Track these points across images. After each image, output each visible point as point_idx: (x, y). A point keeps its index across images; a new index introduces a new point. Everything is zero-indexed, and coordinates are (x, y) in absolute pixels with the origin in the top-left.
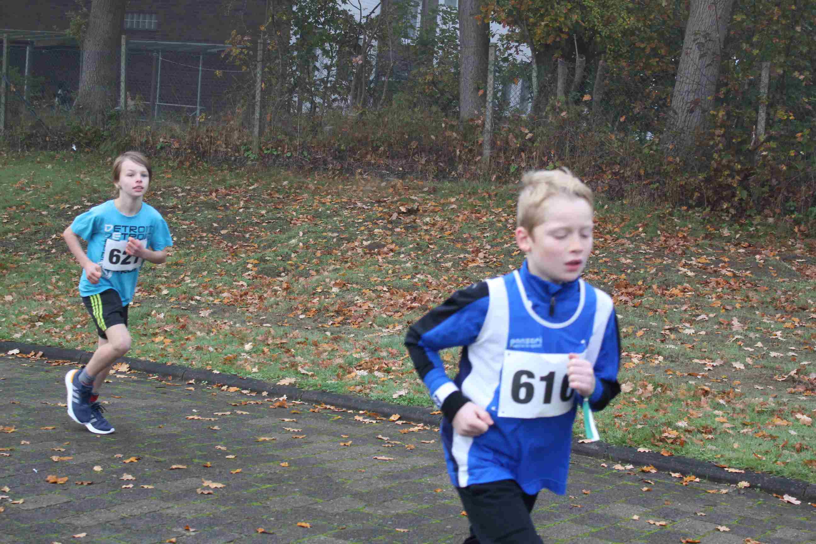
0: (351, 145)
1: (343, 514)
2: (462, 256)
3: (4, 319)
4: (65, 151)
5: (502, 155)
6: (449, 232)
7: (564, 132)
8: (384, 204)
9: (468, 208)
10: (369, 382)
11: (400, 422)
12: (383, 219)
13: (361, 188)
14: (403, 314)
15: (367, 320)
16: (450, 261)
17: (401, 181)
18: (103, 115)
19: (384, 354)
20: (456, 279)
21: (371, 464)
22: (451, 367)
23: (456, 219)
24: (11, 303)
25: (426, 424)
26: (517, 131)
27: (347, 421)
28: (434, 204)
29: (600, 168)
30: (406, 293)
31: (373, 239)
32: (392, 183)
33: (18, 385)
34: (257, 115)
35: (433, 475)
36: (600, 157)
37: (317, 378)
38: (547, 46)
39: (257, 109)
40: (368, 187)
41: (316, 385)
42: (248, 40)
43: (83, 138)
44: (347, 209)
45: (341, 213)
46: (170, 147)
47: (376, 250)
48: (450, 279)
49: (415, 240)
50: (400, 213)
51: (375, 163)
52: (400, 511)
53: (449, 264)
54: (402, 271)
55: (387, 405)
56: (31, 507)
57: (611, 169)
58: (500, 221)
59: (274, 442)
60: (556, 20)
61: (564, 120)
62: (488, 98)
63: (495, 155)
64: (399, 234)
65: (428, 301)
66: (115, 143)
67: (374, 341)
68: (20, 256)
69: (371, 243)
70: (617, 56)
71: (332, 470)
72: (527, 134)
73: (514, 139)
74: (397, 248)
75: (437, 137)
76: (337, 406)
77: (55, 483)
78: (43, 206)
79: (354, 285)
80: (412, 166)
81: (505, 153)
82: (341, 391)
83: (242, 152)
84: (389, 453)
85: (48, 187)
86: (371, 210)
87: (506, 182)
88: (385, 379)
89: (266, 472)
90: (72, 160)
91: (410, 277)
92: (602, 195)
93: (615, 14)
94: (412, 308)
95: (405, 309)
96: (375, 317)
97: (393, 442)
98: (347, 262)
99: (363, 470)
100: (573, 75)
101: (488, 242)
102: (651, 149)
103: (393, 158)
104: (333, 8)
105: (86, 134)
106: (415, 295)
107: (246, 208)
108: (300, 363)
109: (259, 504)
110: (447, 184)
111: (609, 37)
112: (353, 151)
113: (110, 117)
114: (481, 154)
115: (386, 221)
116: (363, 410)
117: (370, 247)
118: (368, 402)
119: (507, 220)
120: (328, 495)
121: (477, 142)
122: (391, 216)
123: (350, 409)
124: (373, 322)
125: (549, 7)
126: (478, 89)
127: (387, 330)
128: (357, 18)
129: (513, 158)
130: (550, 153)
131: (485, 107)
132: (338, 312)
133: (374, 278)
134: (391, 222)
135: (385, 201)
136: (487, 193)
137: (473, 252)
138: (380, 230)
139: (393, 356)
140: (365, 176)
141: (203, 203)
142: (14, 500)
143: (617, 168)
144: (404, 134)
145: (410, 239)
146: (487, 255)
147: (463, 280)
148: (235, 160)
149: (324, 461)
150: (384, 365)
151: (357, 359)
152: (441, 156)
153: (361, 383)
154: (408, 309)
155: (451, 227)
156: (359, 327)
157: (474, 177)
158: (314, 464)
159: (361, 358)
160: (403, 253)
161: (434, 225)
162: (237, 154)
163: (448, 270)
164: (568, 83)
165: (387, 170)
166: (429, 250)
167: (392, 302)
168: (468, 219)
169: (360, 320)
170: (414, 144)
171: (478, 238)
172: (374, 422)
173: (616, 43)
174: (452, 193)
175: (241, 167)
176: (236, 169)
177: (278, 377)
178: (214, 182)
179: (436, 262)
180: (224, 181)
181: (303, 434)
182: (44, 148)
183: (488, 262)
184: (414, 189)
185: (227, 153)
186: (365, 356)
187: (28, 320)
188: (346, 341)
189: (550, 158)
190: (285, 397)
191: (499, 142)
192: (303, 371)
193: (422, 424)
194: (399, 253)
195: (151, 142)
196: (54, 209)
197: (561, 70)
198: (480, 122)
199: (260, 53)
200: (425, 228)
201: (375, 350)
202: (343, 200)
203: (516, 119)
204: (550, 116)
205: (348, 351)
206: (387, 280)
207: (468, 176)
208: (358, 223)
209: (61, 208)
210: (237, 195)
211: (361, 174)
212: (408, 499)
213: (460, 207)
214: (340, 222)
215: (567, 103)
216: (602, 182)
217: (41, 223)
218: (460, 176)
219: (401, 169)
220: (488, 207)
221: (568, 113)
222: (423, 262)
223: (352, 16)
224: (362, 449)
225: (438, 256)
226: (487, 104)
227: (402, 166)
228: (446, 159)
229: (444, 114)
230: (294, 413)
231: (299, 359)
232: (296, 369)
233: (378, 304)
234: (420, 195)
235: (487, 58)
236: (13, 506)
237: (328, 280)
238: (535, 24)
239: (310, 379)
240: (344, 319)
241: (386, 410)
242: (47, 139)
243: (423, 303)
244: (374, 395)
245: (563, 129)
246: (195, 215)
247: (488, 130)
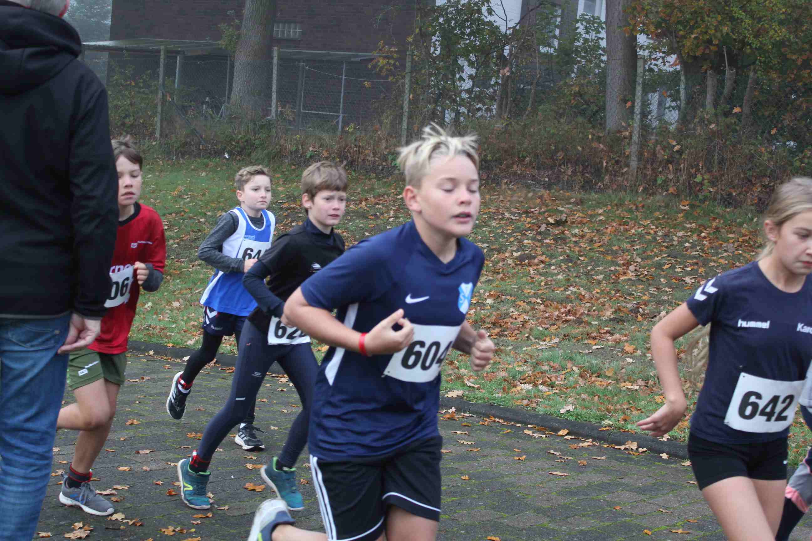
0: (497, 156)
1: (529, 529)
2: (613, 268)
3: (174, 325)
4: (218, 160)
5: (649, 166)
6: (598, 244)
7: (713, 144)
8: (531, 214)
9: (616, 219)
10: (535, 396)
11: (569, 437)
12: (532, 230)
13: (509, 198)
14: (559, 327)
15: (523, 332)
16: (602, 274)
17: (548, 192)
18: (255, 124)
19: (546, 368)
20: (609, 293)
21: (547, 479)
22: (613, 382)
23: (605, 231)
24: (178, 309)
25: (594, 440)
26: (665, 143)
27: (517, 435)
28: (581, 215)
29: (750, 181)
30: (559, 306)
31: (523, 250)
32: (539, 194)
33: (199, 391)
34: (405, 125)
35: (609, 492)
36: (750, 170)
37: (484, 392)
38: (695, 58)
39: (405, 119)
40: (515, 198)
41: (484, 398)
42: (395, 52)
43: (235, 146)
44: (495, 219)
45: (490, 223)
46: (319, 156)
47: (526, 261)
48: (602, 291)
49: (565, 251)
50: (549, 224)
51: (521, 174)
52: (583, 528)
53: (601, 277)
54: (554, 283)
55: (555, 420)
56: (236, 513)
57: (761, 182)
58: (650, 233)
59: (450, 454)
60: (706, 33)
61: (713, 132)
62: (636, 110)
63: (642, 167)
64: (548, 245)
65: (582, 314)
66: (266, 151)
67: (535, 355)
68: (181, 262)
69: (520, 256)
70: (767, 68)
71: (512, 485)
72: (674, 146)
73: (662, 152)
74: (547, 259)
75: (583, 148)
76: (505, 419)
77: (254, 490)
78: (200, 213)
79: (508, 297)
80: (559, 177)
81: (652, 165)
82: (510, 404)
83: (389, 161)
84: (563, 469)
85: (204, 195)
86: (519, 221)
87: (653, 194)
88: (550, 393)
89: (449, 485)
90: (224, 168)
91: (562, 289)
92: (753, 208)
93: (766, 26)
94: (567, 321)
95: (560, 321)
96: (531, 329)
97: (565, 458)
98: (498, 273)
99: (541, 486)
100: (723, 88)
101: (638, 255)
102: (802, 163)
103: (539, 169)
104: (479, 19)
105: (238, 142)
106: (569, 308)
107: (396, 217)
108: (465, 375)
109: (447, 517)
110: (594, 195)
111: (760, 49)
112: (499, 161)
113: (262, 127)
114: (628, 165)
115: (535, 232)
116: (532, 425)
117: (521, 259)
118: (536, 416)
119: (656, 233)
120: (512, 510)
121: (624, 153)
122: (539, 227)
123: (519, 423)
124: (530, 334)
125: (699, 19)
126: (625, 101)
127: (544, 343)
128: (503, 29)
129: (660, 169)
130: (698, 165)
131: (633, 119)
132: (495, 324)
133: (528, 290)
134: (540, 233)
135: (532, 212)
136: (634, 205)
137: (624, 265)
138: (530, 241)
139: (555, 370)
140: (511, 186)
141: (354, 212)
142: (219, 506)
143: (766, 181)
144: (551, 145)
145: (560, 250)
146: (638, 268)
147: (616, 293)
148: (382, 170)
149: (501, 476)
150: (547, 379)
151: (520, 373)
152: (587, 166)
153: (528, 398)
154: (563, 321)
155: (600, 239)
156: (516, 339)
157: (621, 188)
158: (493, 478)
159: (524, 371)
160: (554, 265)
161: (583, 237)
162: (384, 163)
163: (599, 282)
164: (718, 95)
165: (533, 180)
166: (579, 262)
167: (547, 315)
168: (616, 231)
169: (516, 332)
170: (560, 155)
171: (628, 251)
172: (544, 436)
173: (767, 55)
174: (599, 204)
175: (388, 176)
176: (383, 178)
177: (446, 389)
178: (363, 191)
179: (588, 274)
180: (372, 189)
181: (477, 448)
182: (198, 155)
183: (639, 275)
184: (561, 199)
185: (374, 162)
186: (527, 370)
187: (197, 326)
188: (507, 354)
189: (698, 170)
190: (453, 409)
191: (646, 154)
192: (470, 384)
193: (591, 440)
194: (550, 265)
195: (301, 150)
196: (211, 217)
197: (710, 82)
198: (627, 133)
199: (408, 65)
200: (574, 239)
201: (537, 364)
202: (491, 210)
203: (664, 130)
204: (699, 128)
205: (510, 364)
206: (540, 292)
207: (615, 187)
208: (507, 234)
209: (218, 215)
210: (386, 204)
211: (506, 183)
212: (589, 516)
213: (608, 218)
214: (490, 232)
215: (716, 115)
216: (752, 194)
217: (200, 231)
218: (606, 187)
219: (547, 179)
220: (635, 219)
221: (717, 125)
222: (575, 275)
223: (497, 27)
224: (536, 464)
225: (589, 268)
226: (635, 115)
227: (548, 177)
228: (593, 170)
229: (591, 125)
230: (465, 426)
231: (463, 371)
232: (463, 382)
233: (533, 317)
234: (567, 206)
235: (636, 71)
236: (220, 512)
237: (482, 291)
238: (684, 37)
239: (477, 392)
240: (501, 331)
241: (555, 425)
242: (201, 147)
243: (577, 316)
244: (541, 409)
245: (712, 141)
246: (347, 223)
247: (635, 142)
